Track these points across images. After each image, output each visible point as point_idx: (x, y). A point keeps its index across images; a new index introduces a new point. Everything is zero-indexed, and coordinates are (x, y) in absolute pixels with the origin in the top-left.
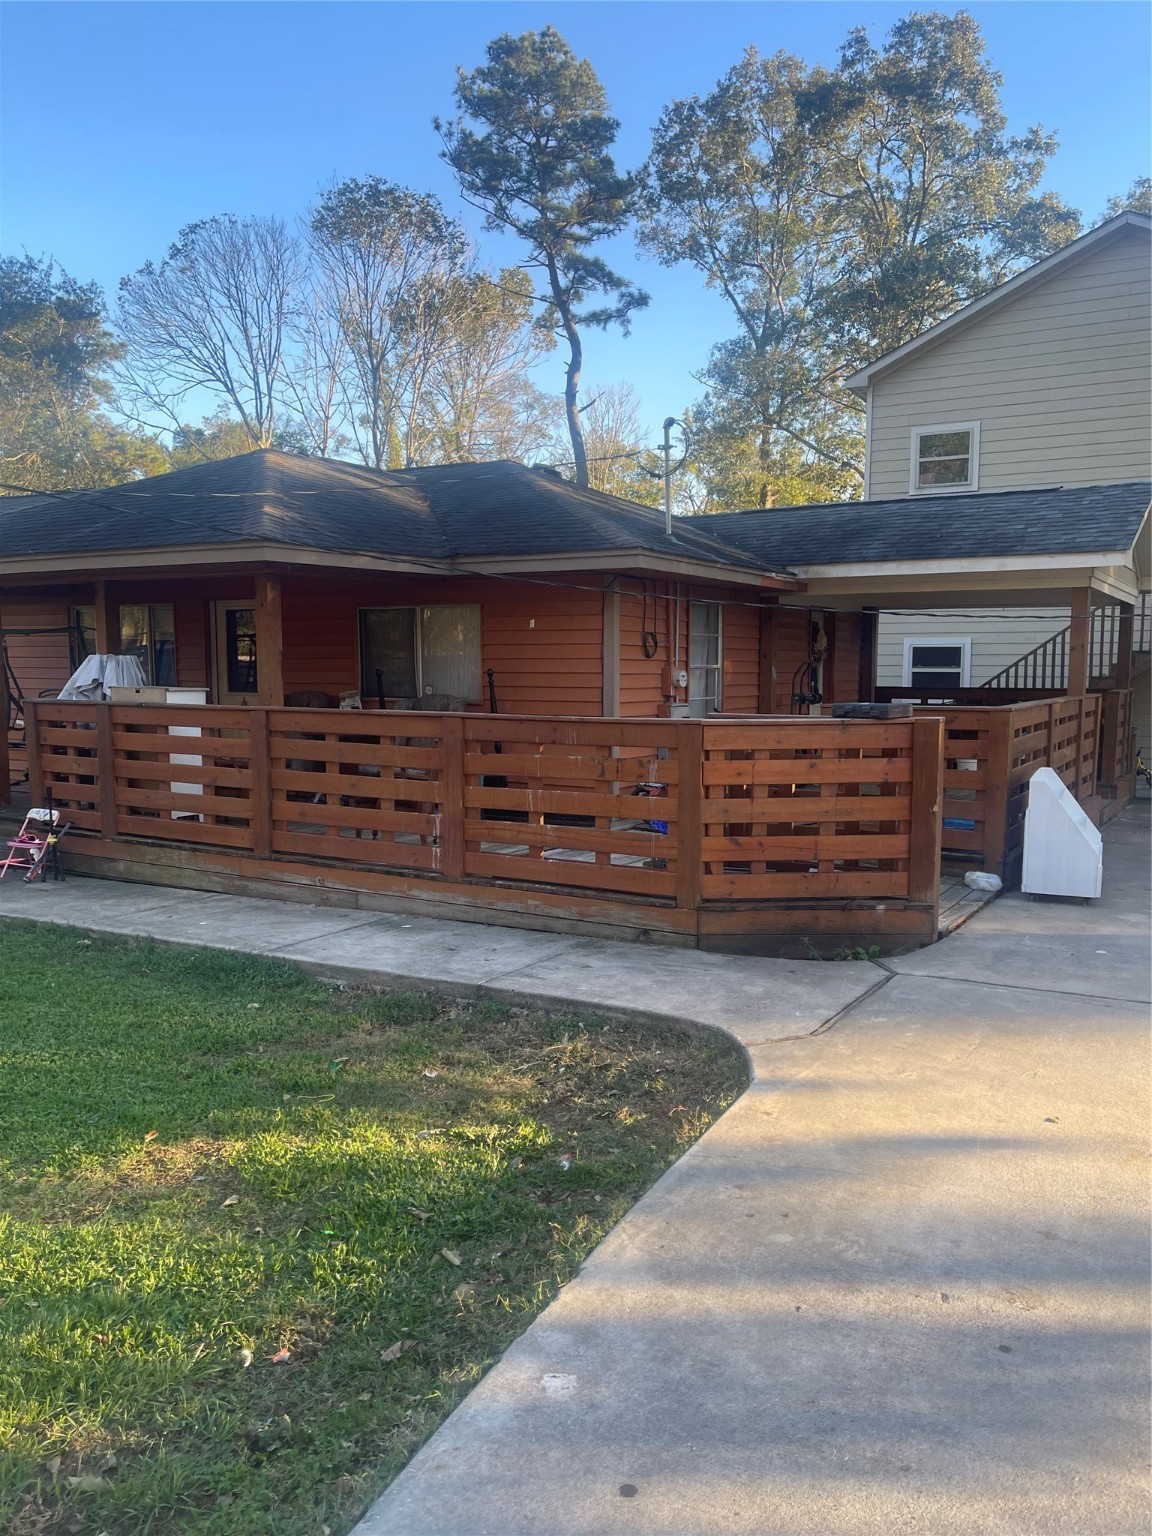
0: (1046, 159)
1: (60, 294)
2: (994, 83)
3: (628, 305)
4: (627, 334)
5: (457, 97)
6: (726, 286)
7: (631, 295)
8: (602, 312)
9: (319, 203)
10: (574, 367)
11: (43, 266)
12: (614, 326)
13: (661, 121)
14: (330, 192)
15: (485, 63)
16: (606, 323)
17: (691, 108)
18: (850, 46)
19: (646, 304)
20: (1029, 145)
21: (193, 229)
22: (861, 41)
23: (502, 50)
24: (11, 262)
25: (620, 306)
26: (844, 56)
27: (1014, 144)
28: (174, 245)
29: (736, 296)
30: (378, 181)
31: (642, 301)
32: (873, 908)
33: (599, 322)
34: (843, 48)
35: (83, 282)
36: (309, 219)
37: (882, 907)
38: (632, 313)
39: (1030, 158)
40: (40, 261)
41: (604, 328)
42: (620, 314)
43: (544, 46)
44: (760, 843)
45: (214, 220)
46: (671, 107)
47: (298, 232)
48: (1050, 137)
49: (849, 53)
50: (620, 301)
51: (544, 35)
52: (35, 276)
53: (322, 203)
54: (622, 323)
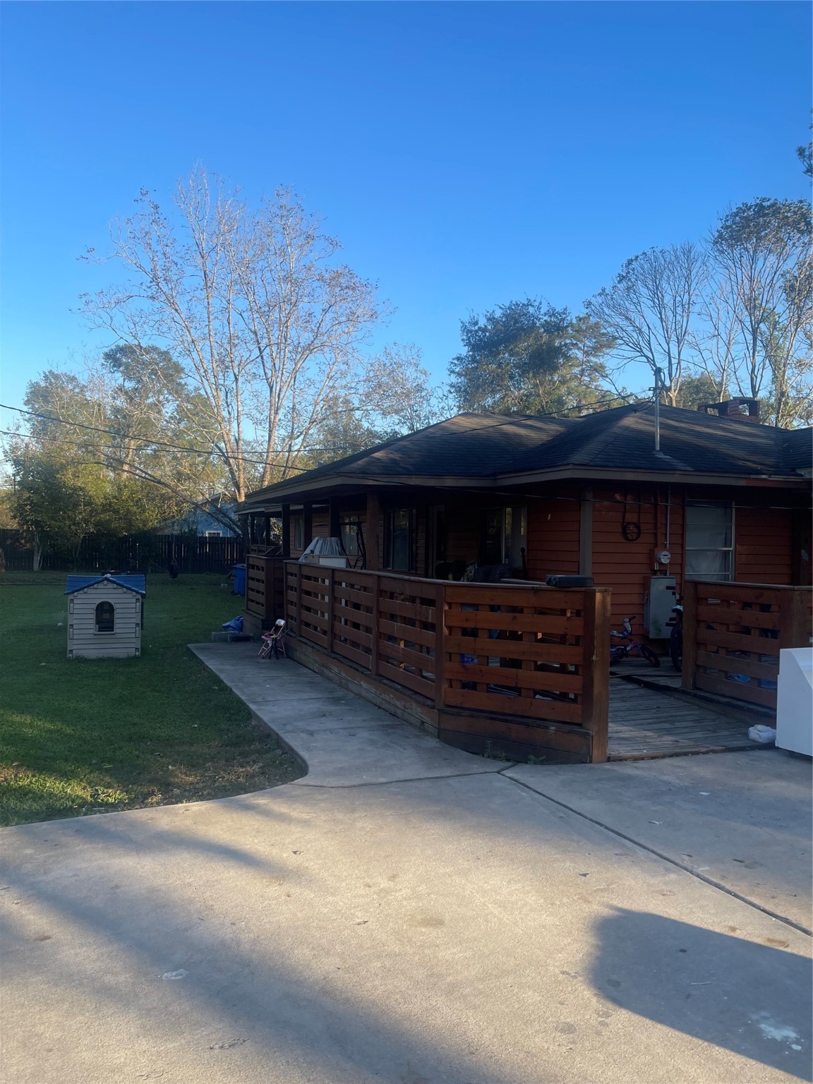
1: (546, 318)
9: (719, 225)
11: (536, 304)
14: (727, 216)
21: (630, 262)
24: (517, 304)
28: (619, 274)
30: (764, 200)
32: (547, 727)
35: (559, 309)
36: (710, 238)
37: (553, 728)
40: (535, 301)
44: (481, 671)
45: (644, 253)
47: (702, 248)
52: (531, 310)
53: (721, 225)
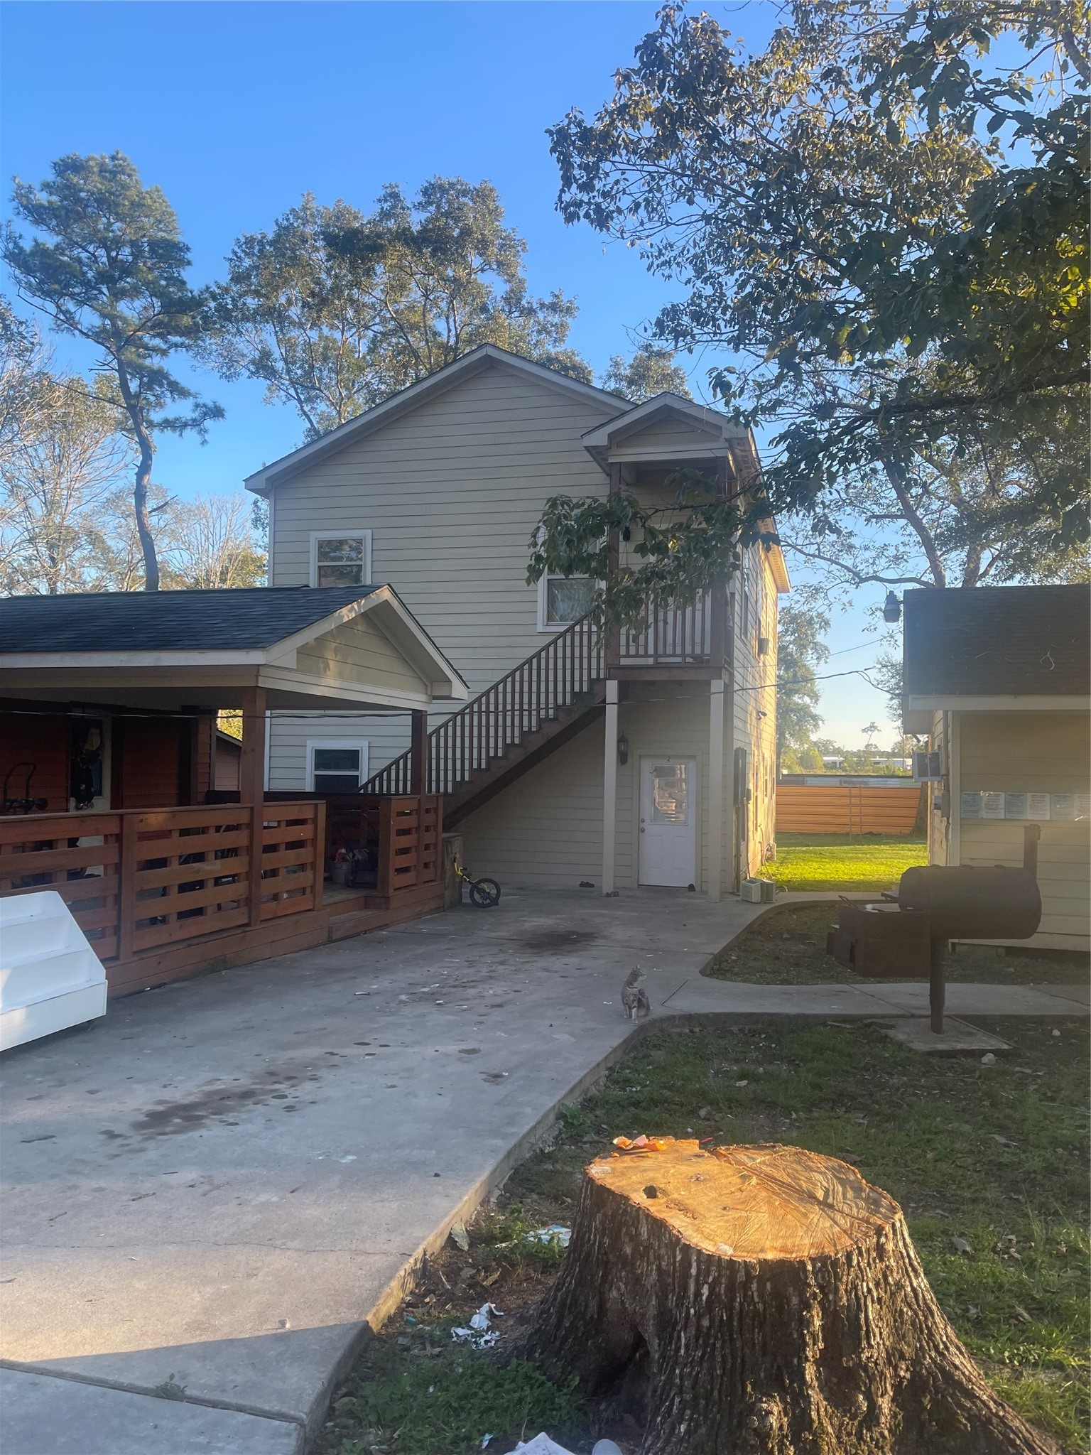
0: (568, 320)
2: (519, 248)
3: (205, 415)
4: (204, 442)
5: (15, 204)
6: (302, 407)
7: (205, 406)
8: (177, 419)
10: (144, 469)
12: (190, 433)
13: (235, 253)
15: (50, 176)
16: (181, 431)
17: (261, 243)
18: (386, 201)
19: (223, 416)
20: (554, 307)
22: (395, 196)
23: (68, 166)
25: (196, 415)
26: (382, 208)
27: (542, 305)
29: (312, 417)
31: (217, 412)
33: (174, 428)
34: (379, 201)
38: (208, 423)
39: (556, 319)
41: (181, 435)
42: (195, 423)
43: (113, 171)
46: (243, 240)
48: (570, 302)
49: (386, 206)
50: (194, 411)
51: (113, 158)
54: (200, 433)
